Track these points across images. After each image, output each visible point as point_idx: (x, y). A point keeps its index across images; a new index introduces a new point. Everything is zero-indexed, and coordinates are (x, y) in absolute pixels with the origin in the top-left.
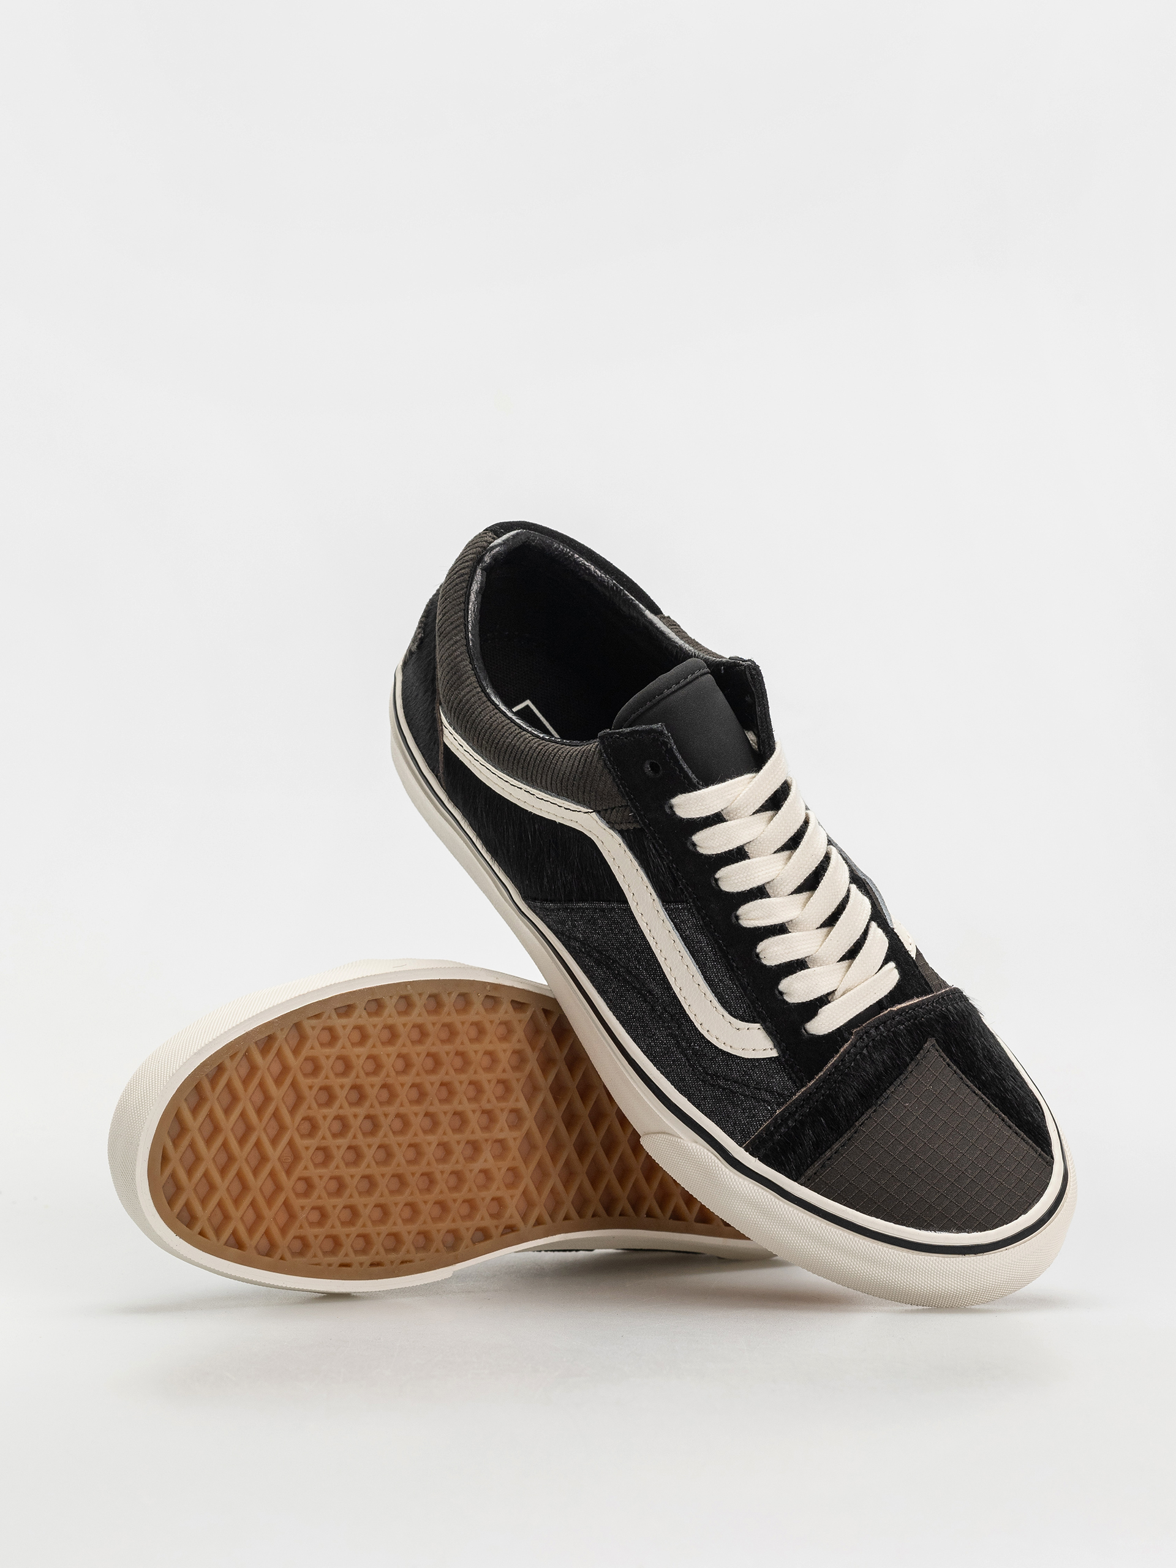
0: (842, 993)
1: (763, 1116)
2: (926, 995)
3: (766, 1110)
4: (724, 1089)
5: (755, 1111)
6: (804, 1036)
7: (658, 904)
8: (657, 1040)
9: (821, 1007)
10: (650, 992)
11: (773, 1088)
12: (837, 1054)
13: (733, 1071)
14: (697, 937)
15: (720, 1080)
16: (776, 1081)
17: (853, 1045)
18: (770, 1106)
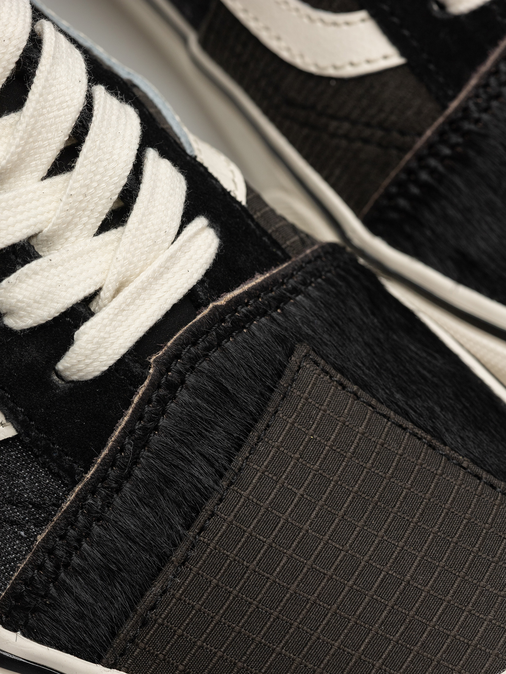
0: (112, 292)
2: (276, 266)
6: (58, 387)
9: (77, 327)
11: (21, 495)
12: (127, 409)
16: (24, 481)
17: (155, 386)
18: (24, 530)
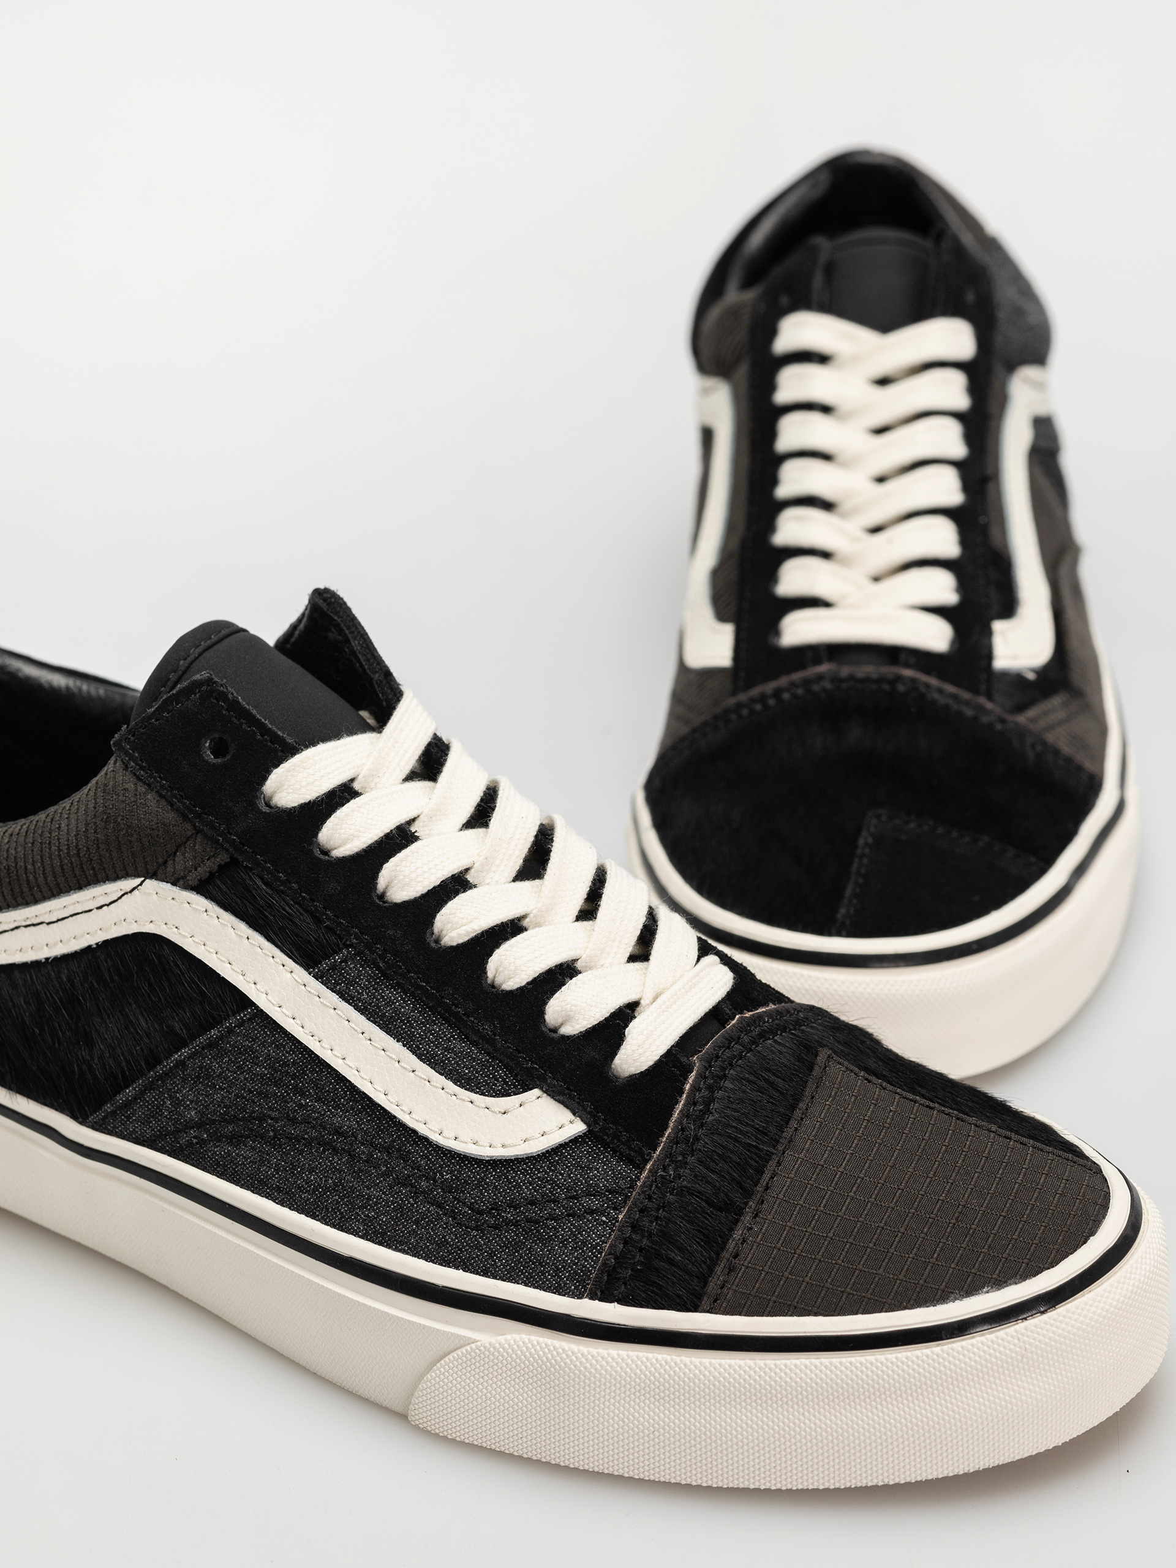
0: (651, 999)
1: (599, 1236)
3: (600, 1225)
4: (516, 1224)
5: (582, 1235)
6: (617, 1080)
7: (301, 974)
8: (376, 1204)
9: (626, 1025)
10: (338, 1132)
11: (597, 1185)
12: (681, 1095)
13: (520, 1187)
14: (383, 997)
15: (505, 1212)
16: (598, 1172)
17: (701, 1076)
18: (605, 1216)
